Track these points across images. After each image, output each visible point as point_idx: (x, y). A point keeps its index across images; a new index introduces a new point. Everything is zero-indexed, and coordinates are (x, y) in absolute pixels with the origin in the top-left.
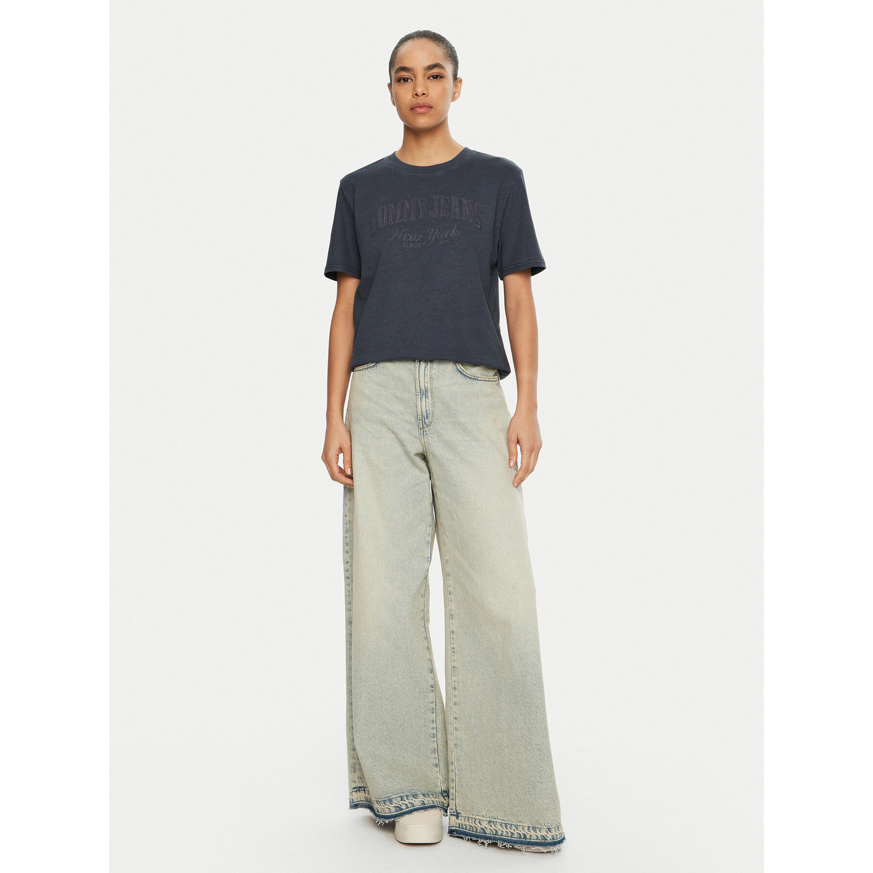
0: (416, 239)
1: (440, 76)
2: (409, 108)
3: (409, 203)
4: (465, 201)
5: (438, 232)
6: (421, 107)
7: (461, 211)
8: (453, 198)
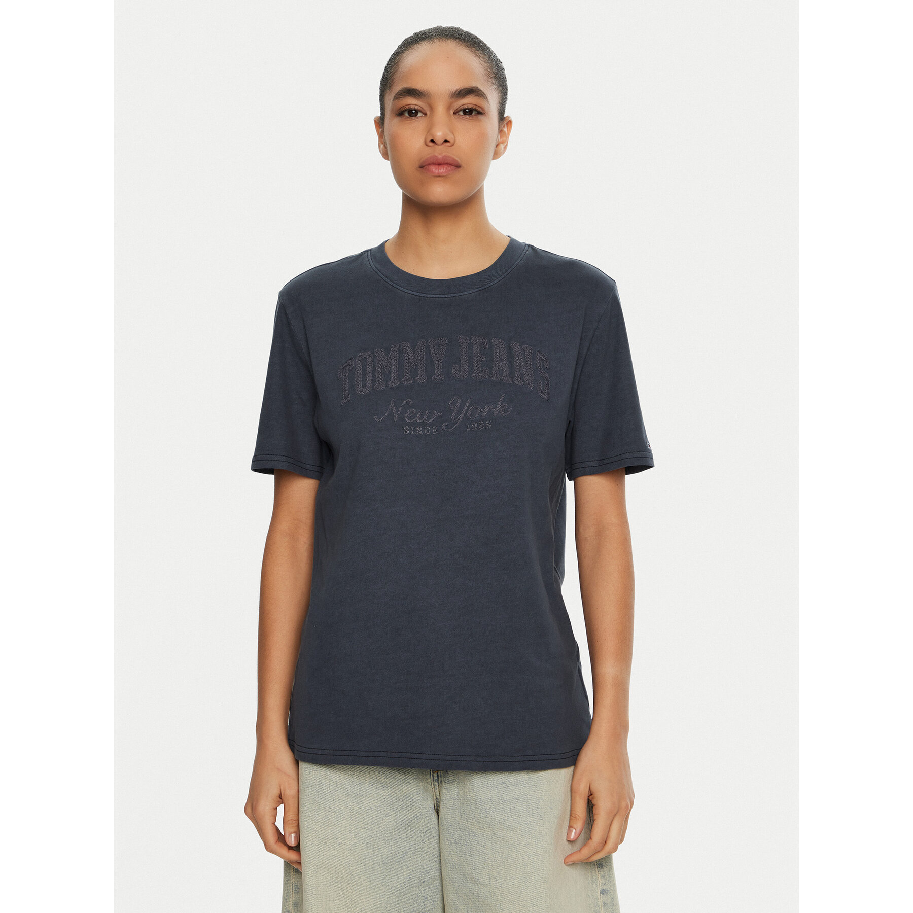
0: (429, 419)
1: (476, 110)
2: (417, 165)
3: (413, 348)
4: (517, 348)
5: (469, 406)
6: (439, 164)
7: (511, 366)
8: (495, 341)
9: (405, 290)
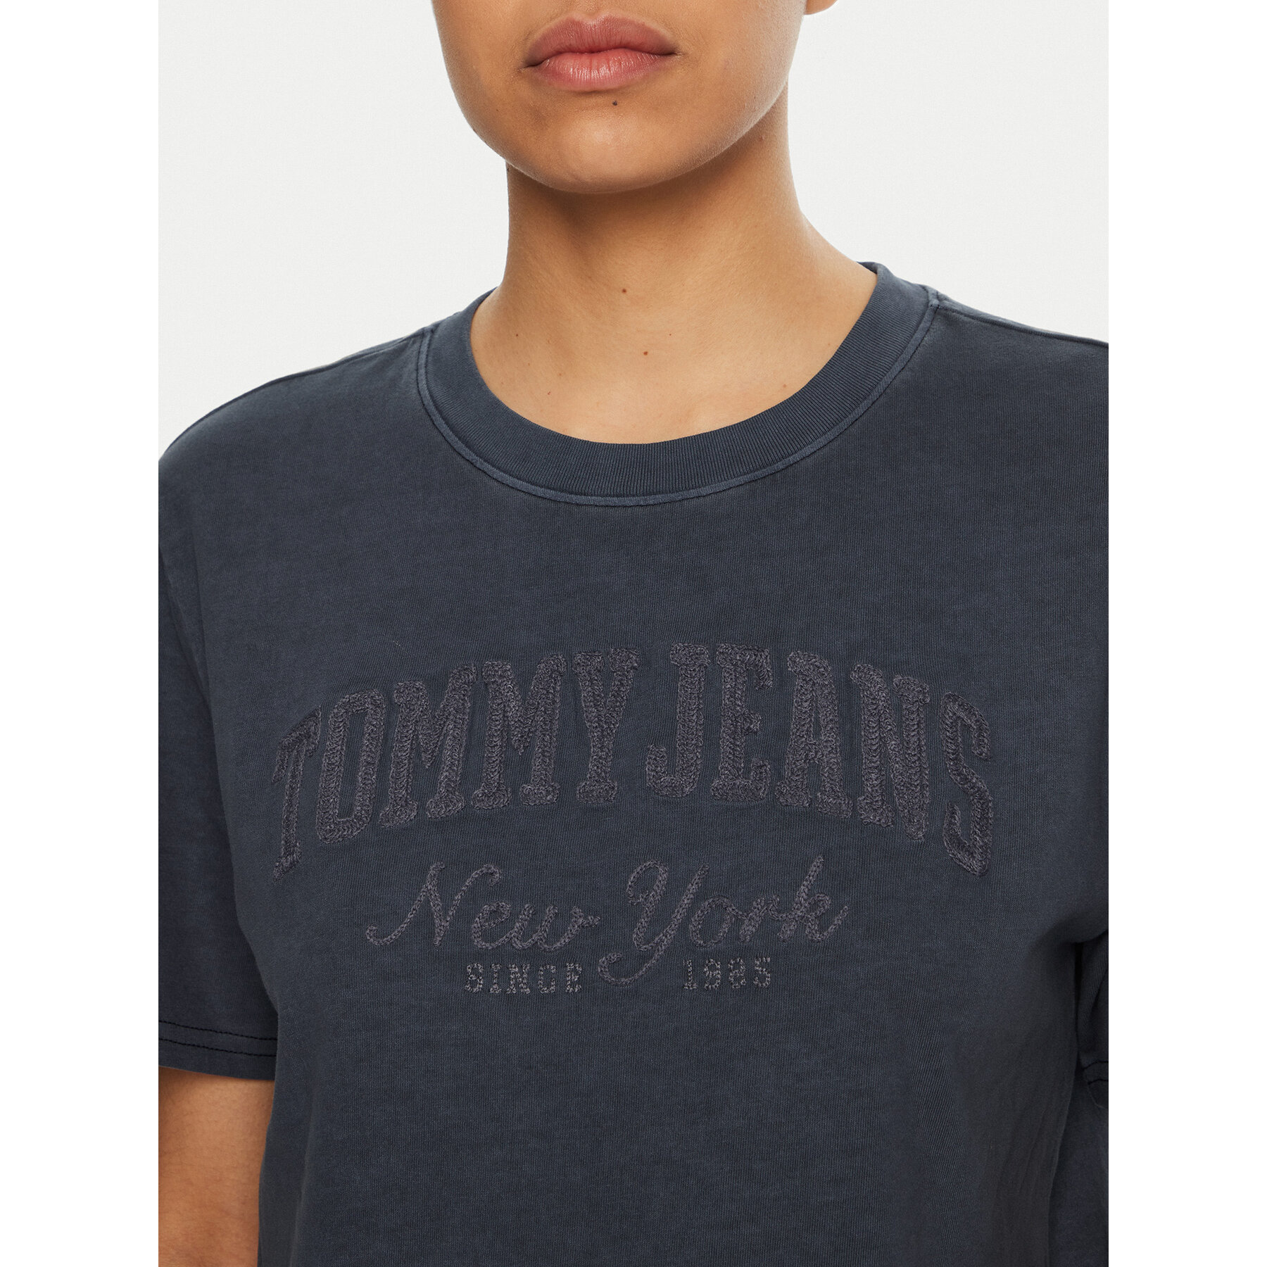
0: (555, 934)
2: (519, 56)
3: (523, 681)
4: (875, 686)
5: (699, 897)
6: (593, 50)
7: (851, 754)
8: (798, 661)
9: (509, 480)
